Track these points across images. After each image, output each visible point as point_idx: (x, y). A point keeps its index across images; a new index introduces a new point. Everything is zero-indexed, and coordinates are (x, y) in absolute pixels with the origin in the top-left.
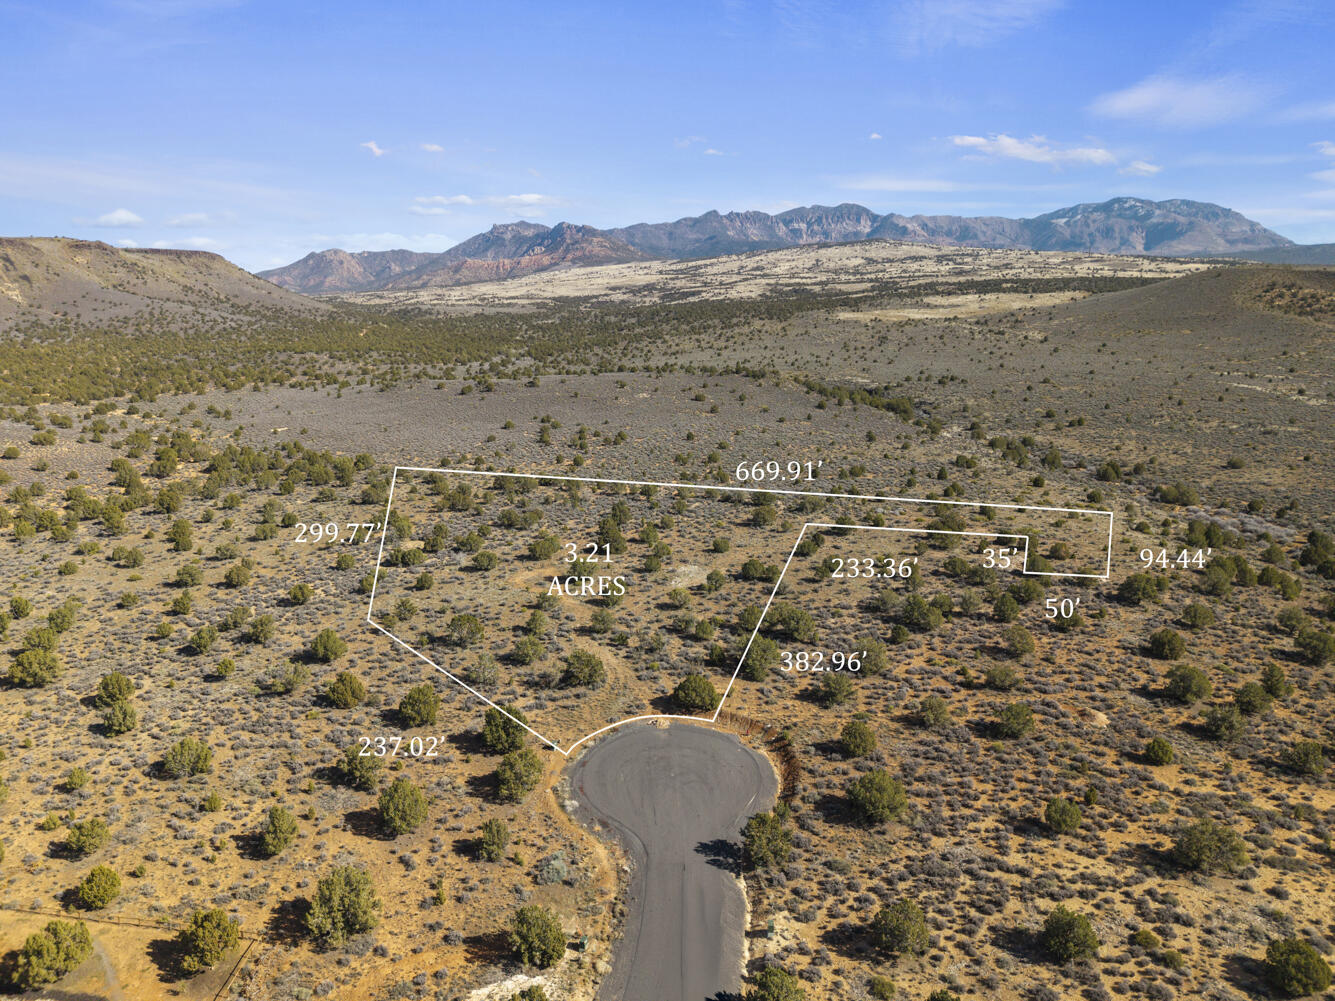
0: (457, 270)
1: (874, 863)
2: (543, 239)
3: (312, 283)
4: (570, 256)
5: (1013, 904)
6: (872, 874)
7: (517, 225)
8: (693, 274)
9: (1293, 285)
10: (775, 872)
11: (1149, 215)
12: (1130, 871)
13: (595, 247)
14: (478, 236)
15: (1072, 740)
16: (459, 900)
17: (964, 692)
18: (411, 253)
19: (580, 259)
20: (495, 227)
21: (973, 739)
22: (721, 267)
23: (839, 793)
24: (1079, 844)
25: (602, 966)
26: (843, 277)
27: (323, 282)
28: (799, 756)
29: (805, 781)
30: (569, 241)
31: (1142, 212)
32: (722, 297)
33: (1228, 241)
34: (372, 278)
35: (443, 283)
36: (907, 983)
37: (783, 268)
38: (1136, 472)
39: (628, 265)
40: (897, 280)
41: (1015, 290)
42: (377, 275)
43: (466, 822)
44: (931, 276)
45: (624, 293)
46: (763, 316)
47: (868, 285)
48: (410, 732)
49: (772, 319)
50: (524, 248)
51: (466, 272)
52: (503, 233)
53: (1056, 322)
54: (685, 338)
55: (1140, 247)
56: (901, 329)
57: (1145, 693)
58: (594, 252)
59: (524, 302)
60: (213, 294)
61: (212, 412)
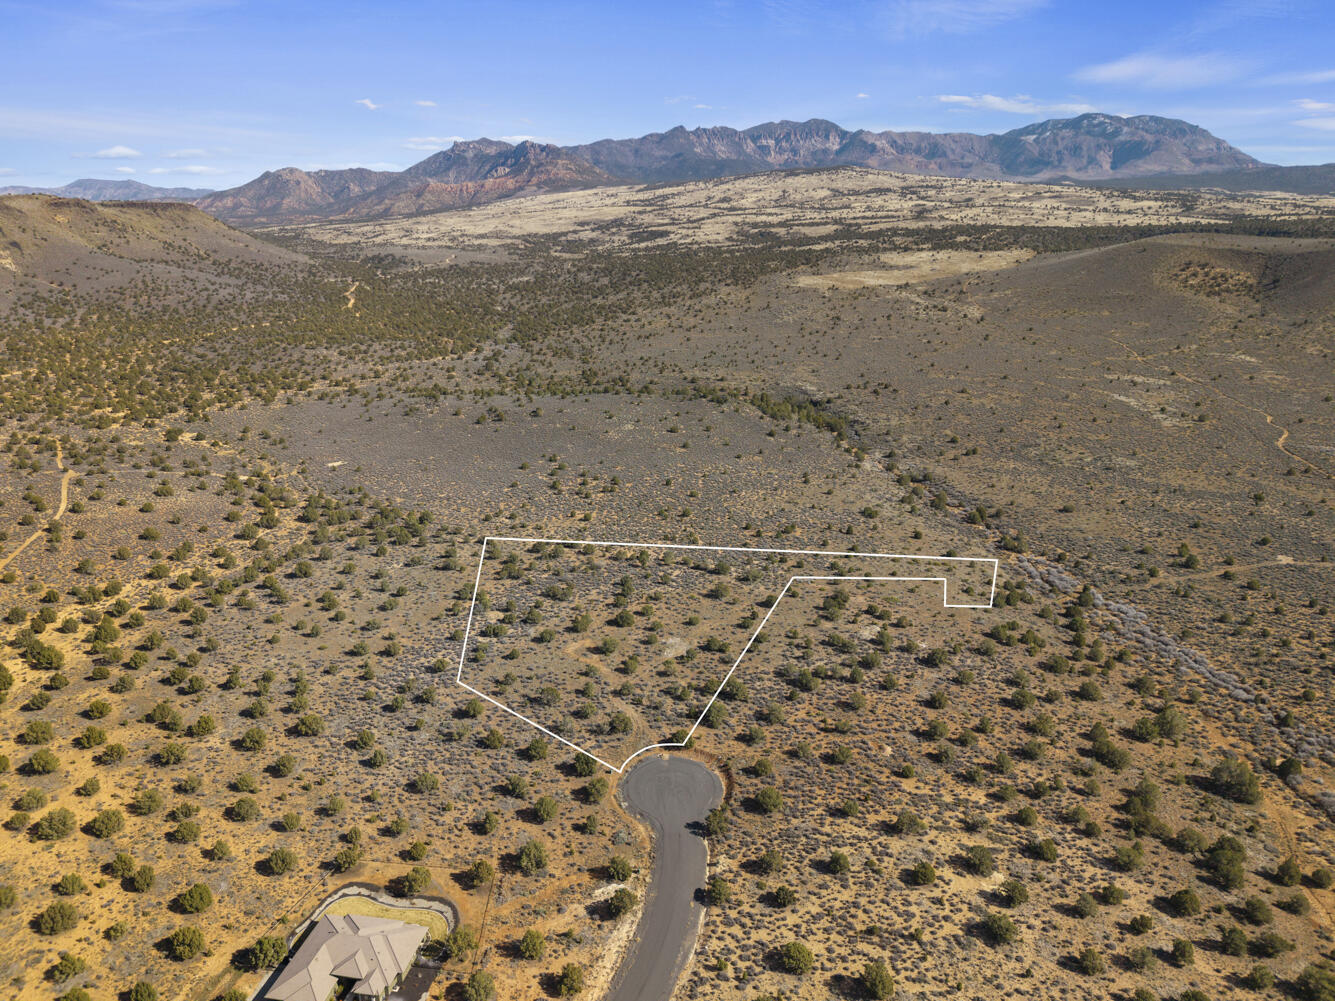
0: (419, 195)
1: (765, 832)
2: (507, 158)
3: (268, 205)
4: (534, 180)
5: (822, 849)
6: (763, 837)
7: (477, 142)
8: (659, 204)
9: (1206, 265)
10: (720, 836)
12: (875, 833)
13: (560, 169)
14: (440, 153)
15: (871, 765)
16: (581, 852)
17: (823, 734)
18: (369, 172)
19: (547, 183)
20: (456, 144)
21: (821, 764)
22: (689, 196)
23: (752, 796)
24: (856, 821)
25: (647, 879)
26: (809, 214)
27: (279, 204)
28: (734, 776)
29: (737, 790)
30: (533, 163)
32: (689, 240)
33: (1193, 161)
34: (332, 200)
35: (407, 211)
36: (772, 883)
37: (750, 200)
38: (997, 515)
39: (594, 191)
40: (860, 221)
41: (966, 246)
42: (336, 196)
43: (576, 815)
44: (893, 217)
45: (593, 230)
46: (729, 281)
47: (831, 229)
48: (534, 763)
49: (737, 285)
50: (487, 168)
51: (429, 196)
52: (464, 151)
53: (996, 295)
54: (657, 312)
55: (1107, 166)
56: (855, 303)
57: (916, 733)
58: (560, 175)
59: (494, 242)
60: (192, 250)
61: (267, 437)
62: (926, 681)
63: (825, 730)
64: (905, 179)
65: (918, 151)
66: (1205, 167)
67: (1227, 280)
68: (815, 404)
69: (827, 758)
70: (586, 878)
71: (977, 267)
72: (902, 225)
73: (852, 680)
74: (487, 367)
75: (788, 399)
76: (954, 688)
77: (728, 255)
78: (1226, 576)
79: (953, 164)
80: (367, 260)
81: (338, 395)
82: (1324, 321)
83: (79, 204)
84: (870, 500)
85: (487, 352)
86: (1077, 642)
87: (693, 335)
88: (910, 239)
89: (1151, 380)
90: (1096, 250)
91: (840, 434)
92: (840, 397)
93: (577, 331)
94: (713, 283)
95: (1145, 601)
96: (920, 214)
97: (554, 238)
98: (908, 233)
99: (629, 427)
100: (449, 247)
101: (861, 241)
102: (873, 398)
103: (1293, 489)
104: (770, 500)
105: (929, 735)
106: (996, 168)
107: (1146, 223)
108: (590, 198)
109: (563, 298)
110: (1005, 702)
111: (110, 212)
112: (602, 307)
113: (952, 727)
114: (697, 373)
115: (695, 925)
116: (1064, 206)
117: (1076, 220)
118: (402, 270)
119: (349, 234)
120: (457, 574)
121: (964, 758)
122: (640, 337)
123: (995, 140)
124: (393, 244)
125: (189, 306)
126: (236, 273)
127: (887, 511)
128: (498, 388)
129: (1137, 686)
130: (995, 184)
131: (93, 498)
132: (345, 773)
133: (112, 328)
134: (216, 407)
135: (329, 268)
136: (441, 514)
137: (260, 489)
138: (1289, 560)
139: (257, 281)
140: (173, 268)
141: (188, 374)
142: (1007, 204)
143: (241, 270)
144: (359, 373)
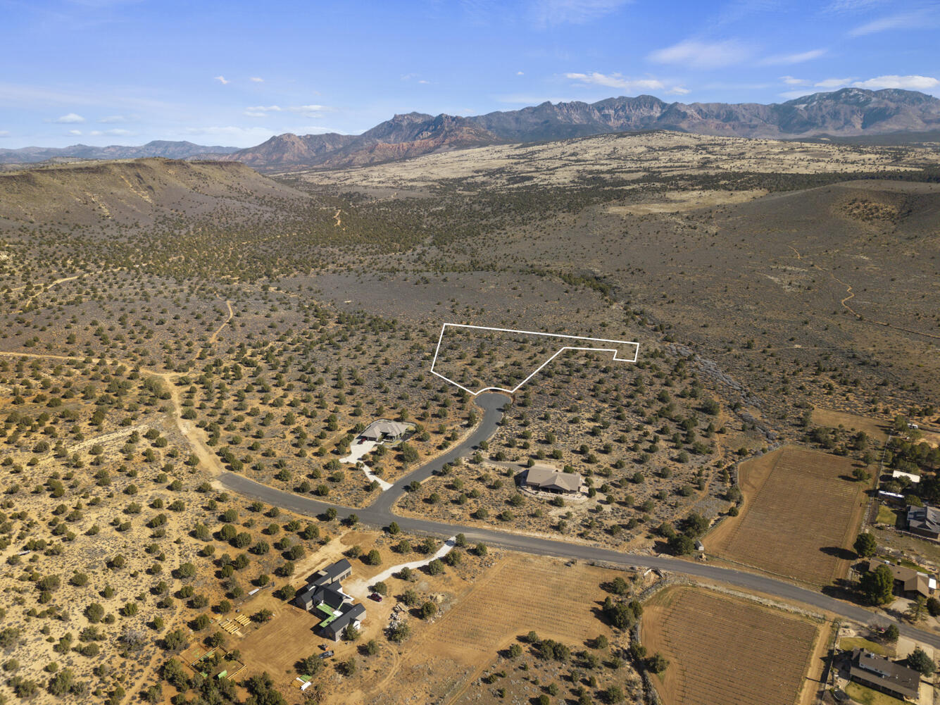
0: (371, 151)
2: (429, 126)
3: (275, 157)
4: (447, 141)
5: (542, 415)
6: (523, 412)
7: (411, 115)
8: (529, 158)
9: (866, 201)
10: (508, 412)
11: (867, 101)
12: (563, 412)
13: (465, 133)
14: (385, 123)
15: (567, 397)
16: (459, 414)
18: (339, 136)
19: (455, 143)
20: (395, 116)
21: (549, 396)
22: (550, 151)
23: (521, 403)
24: (557, 409)
25: (481, 420)
26: (629, 164)
27: (281, 158)
28: (516, 398)
29: (516, 401)
30: (447, 129)
31: (862, 99)
32: (546, 183)
34: (314, 155)
35: (362, 162)
36: (523, 422)
37: (590, 154)
38: (669, 328)
39: (487, 148)
40: (661, 170)
41: (725, 187)
42: (317, 152)
43: (458, 406)
44: (684, 166)
45: (484, 176)
46: (565, 210)
47: (641, 174)
48: (444, 393)
49: (570, 212)
50: (416, 132)
51: (377, 152)
52: (401, 121)
53: (730, 219)
54: (518, 229)
55: (859, 126)
56: (641, 223)
57: (589, 390)
58: (465, 138)
59: (421, 184)
60: (243, 190)
61: (311, 290)
62: (600, 377)
63: (554, 388)
64: (700, 139)
65: (718, 116)
66: (932, 127)
67: (878, 211)
68: (597, 278)
69: (552, 395)
70: (460, 419)
71: (727, 201)
72: (688, 172)
73: (570, 375)
74: (419, 259)
75: (583, 276)
76: (611, 379)
77: (569, 193)
78: (764, 352)
79: (743, 126)
80: (342, 196)
81: (342, 271)
82: (928, 236)
83: (181, 163)
84: (607, 320)
85: (419, 250)
86: (676, 370)
87: (537, 242)
88: (690, 182)
89: (797, 269)
91: (605, 293)
92: (611, 275)
93: (469, 240)
94: (555, 211)
95: (719, 359)
96: (704, 164)
97: (459, 181)
98: (692, 178)
99: (493, 287)
100: (393, 188)
101: (657, 184)
102: (630, 276)
103: (830, 320)
105: (594, 390)
106: (775, 128)
107: (861, 170)
108: (484, 154)
109: (462, 220)
110: (631, 384)
111: (197, 168)
112: (486, 226)
114: (535, 262)
115: (496, 429)
116: (808, 158)
117: (811, 169)
118: (365, 202)
119: (329, 178)
120: (410, 341)
122: (506, 243)
123: (776, 108)
124: (357, 185)
125: (250, 223)
126: (269, 204)
127: (614, 324)
128: (425, 269)
130: (764, 142)
131: (243, 311)
132: (375, 394)
133: (212, 235)
134: (281, 276)
135: (321, 201)
136: (402, 321)
137: (316, 311)
138: (799, 346)
139: (283, 209)
140: (235, 201)
141: (262, 259)
142: (768, 157)
143: (272, 202)
144: (351, 261)
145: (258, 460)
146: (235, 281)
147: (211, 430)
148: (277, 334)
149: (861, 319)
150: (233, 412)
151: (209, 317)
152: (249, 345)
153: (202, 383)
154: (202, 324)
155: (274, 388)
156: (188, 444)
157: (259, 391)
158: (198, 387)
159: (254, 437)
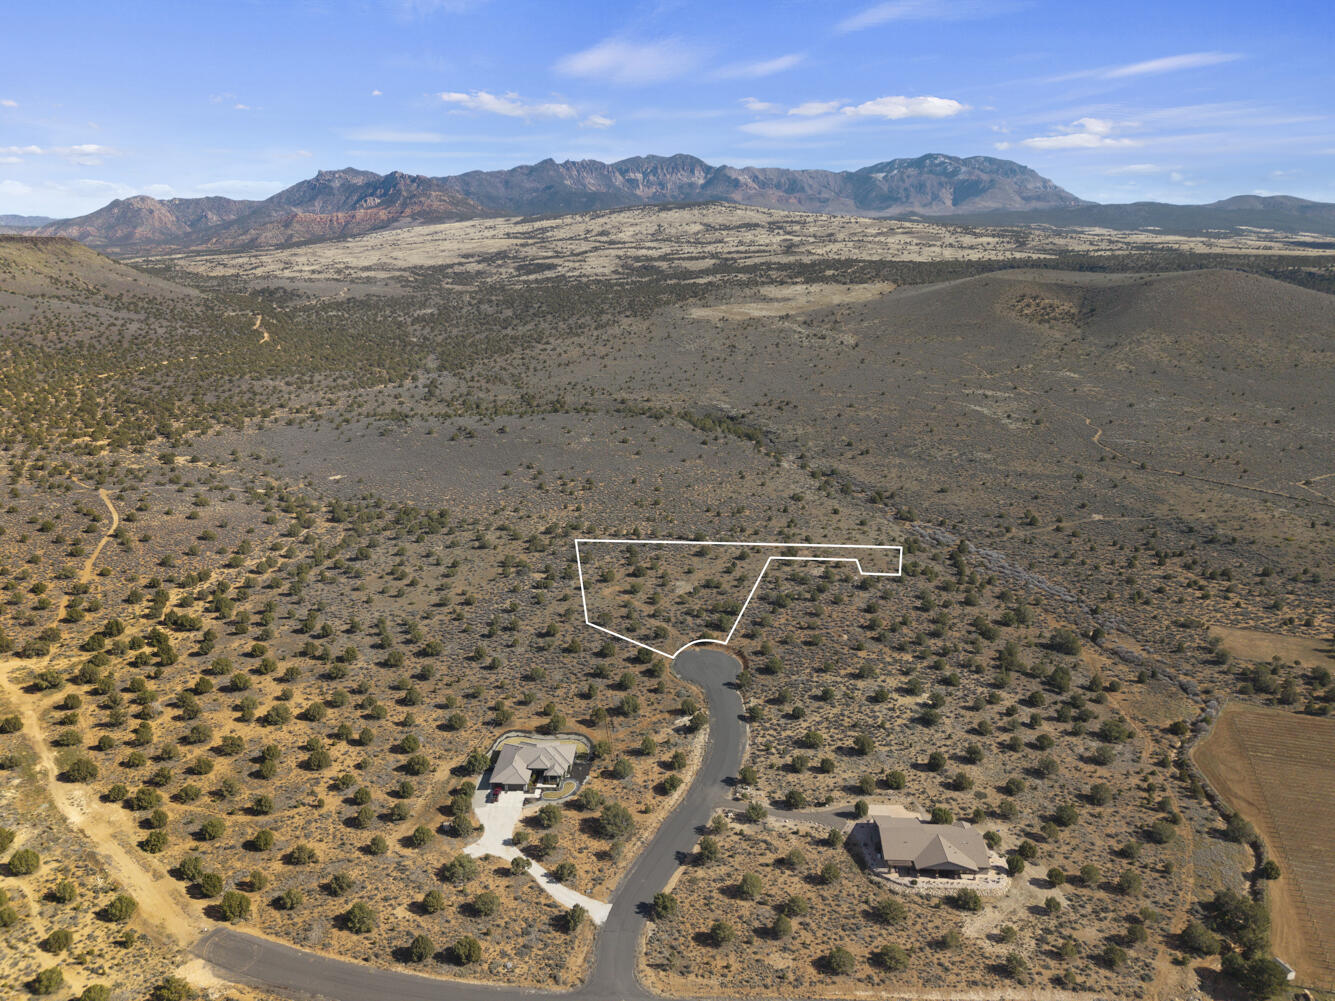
0: (287, 225)
1: (775, 683)
2: (376, 189)
3: (119, 234)
4: (408, 211)
5: (815, 690)
6: (775, 686)
7: (345, 172)
8: (541, 238)
9: (1037, 297)
10: (747, 688)
11: (955, 172)
12: (846, 679)
13: (434, 201)
14: (303, 182)
15: (835, 645)
16: (658, 703)
17: (800, 630)
18: (228, 201)
19: (420, 214)
20: (320, 173)
21: (803, 647)
22: (568, 229)
23: (763, 666)
24: (833, 674)
25: (707, 713)
26: (687, 249)
27: (132, 234)
28: (747, 656)
29: (751, 664)
30: (404, 194)
31: (950, 169)
32: (576, 273)
33: (1023, 198)
34: (189, 229)
35: (275, 241)
36: (788, 709)
37: (628, 234)
38: (892, 496)
39: (471, 222)
40: (735, 256)
41: (834, 279)
42: (193, 225)
43: (647, 684)
44: (764, 251)
45: (479, 262)
46: (628, 313)
47: (709, 263)
48: (608, 659)
49: (636, 316)
50: (355, 198)
51: (297, 226)
52: (329, 180)
53: (866, 324)
54: (568, 342)
55: (949, 203)
56: (746, 332)
57: (861, 627)
58: (434, 207)
59: (382, 275)
60: (81, 285)
61: (258, 458)
62: (862, 599)
63: (801, 628)
64: (771, 215)
65: (778, 186)
66: (1035, 204)
67: (1054, 310)
68: (732, 419)
69: (806, 643)
70: (667, 716)
71: (847, 299)
72: (775, 259)
73: (813, 599)
74: (431, 394)
75: (708, 415)
76: (882, 602)
77: (619, 288)
78: (1058, 529)
79: (811, 199)
80: (255, 293)
81: (304, 421)
82: (1130, 343)
84: (797, 489)
85: (422, 380)
86: (960, 573)
87: (607, 361)
88: (784, 273)
89: (999, 394)
90: (947, 283)
91: (758, 442)
92: (751, 413)
93: (500, 360)
94: (613, 314)
95: (1003, 548)
96: (789, 248)
97: (442, 269)
98: (782, 267)
99: (587, 439)
100: (338, 280)
101: (740, 275)
102: (778, 413)
103: (1104, 470)
104: (718, 491)
105: (871, 627)
106: (850, 202)
107: (987, 257)
108: (468, 230)
109: (472, 329)
110: (917, 608)
112: (515, 337)
113: (885, 623)
114: (625, 395)
115: (745, 732)
116: (915, 241)
117: (926, 256)
118: (299, 303)
119: (225, 266)
120: (492, 551)
121: (896, 638)
122: (559, 365)
123: (848, 177)
124: (276, 277)
125: (103, 340)
126: (133, 306)
127: (809, 496)
129: (1002, 597)
130: (853, 220)
131: (140, 509)
132: (473, 675)
133: (34, 364)
134: (191, 434)
135: (223, 301)
136: (457, 512)
137: (281, 499)
138: (1100, 517)
139: (159, 315)
140: (68, 303)
141: (144, 405)
142: (865, 239)
143: (136, 305)
144: (314, 401)
145: (278, 877)
146: (102, 448)
147: (140, 808)
148: (219, 552)
149: (1143, 467)
150: (182, 749)
151: (70, 527)
152: (170, 580)
153: (89, 682)
154: (58, 541)
155: (254, 678)
156: (92, 856)
157: (223, 689)
158: (81, 690)
159: (249, 811)
